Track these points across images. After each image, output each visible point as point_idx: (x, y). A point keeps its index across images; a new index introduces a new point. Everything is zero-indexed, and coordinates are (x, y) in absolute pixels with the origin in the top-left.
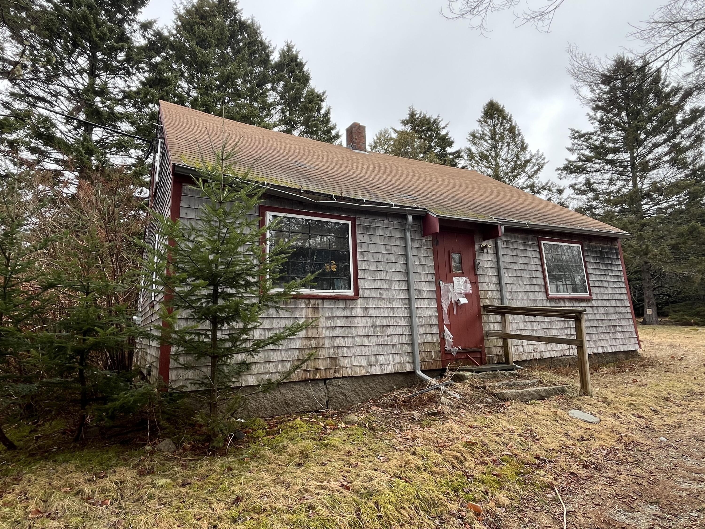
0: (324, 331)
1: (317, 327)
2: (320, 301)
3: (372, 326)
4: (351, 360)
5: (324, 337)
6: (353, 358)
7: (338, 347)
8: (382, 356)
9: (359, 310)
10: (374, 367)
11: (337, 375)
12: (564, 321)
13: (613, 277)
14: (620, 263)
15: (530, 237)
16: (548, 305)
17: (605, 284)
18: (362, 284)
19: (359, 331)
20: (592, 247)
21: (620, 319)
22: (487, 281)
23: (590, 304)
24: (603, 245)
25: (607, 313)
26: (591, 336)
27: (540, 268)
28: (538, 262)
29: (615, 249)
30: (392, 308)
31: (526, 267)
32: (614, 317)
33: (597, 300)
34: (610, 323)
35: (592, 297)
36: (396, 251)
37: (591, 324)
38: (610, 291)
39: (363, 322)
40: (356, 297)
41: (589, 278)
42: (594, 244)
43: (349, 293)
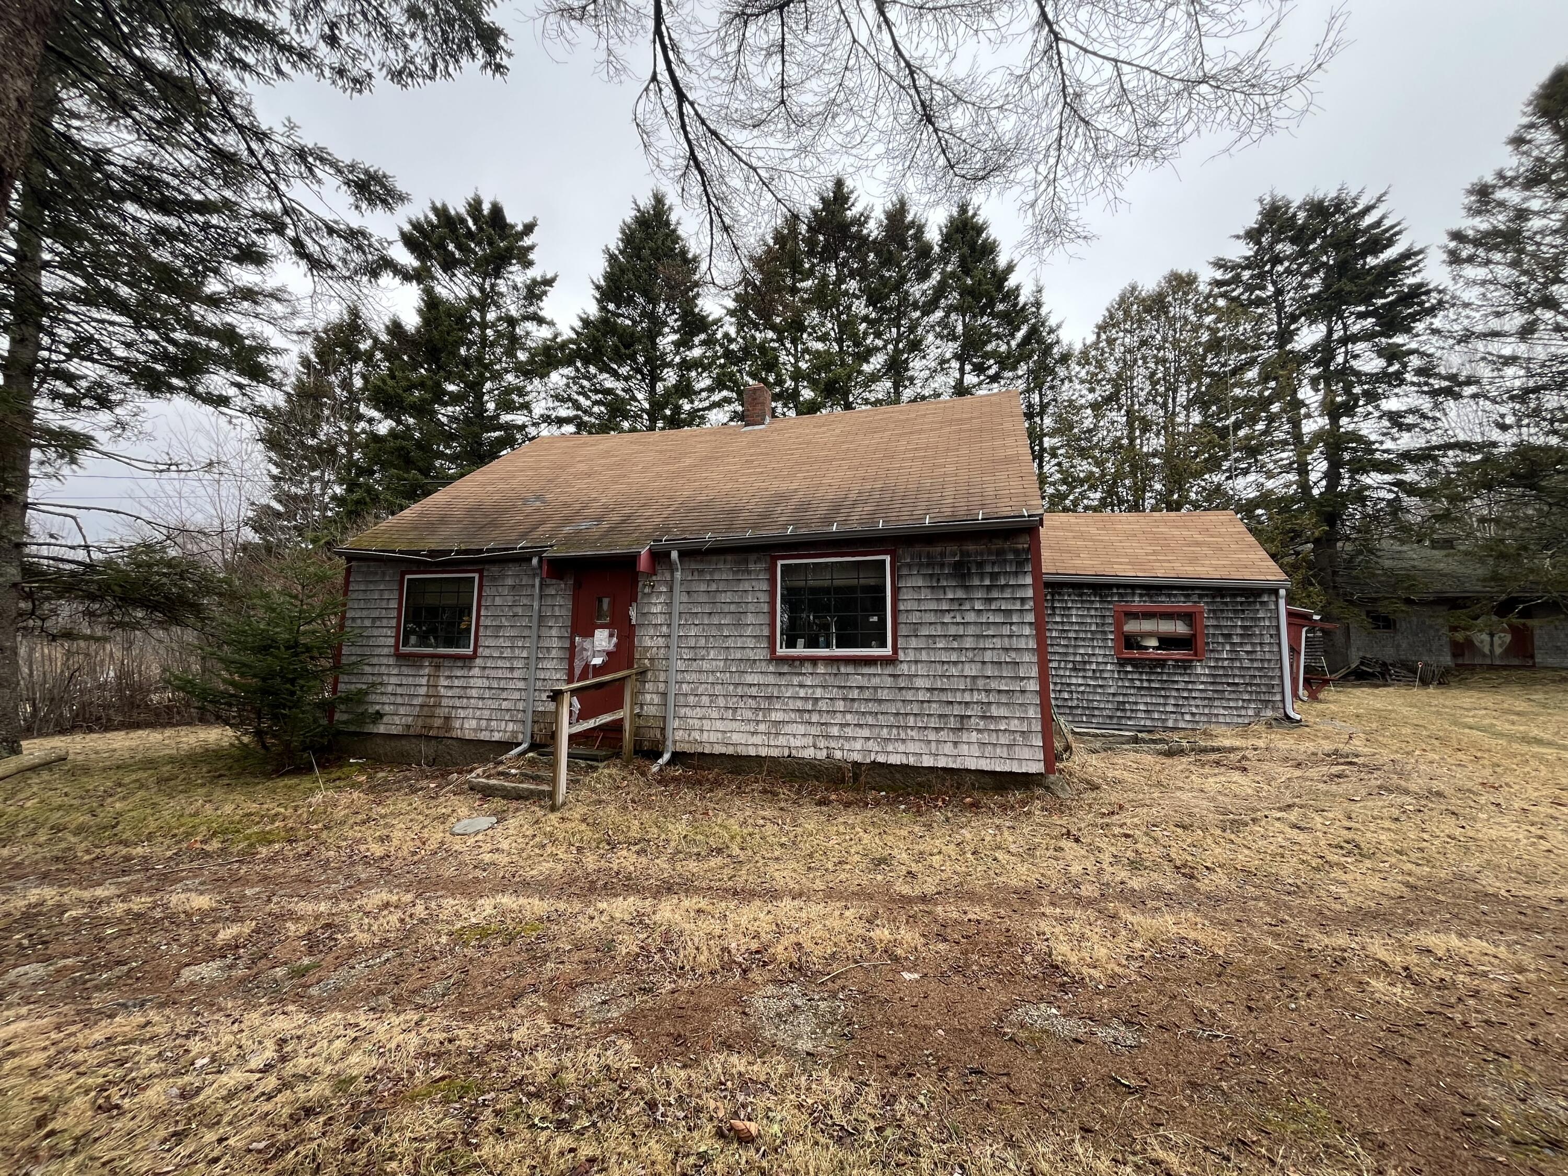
0: (442, 690)
1: (437, 686)
2: (442, 660)
3: (488, 688)
4: (463, 723)
5: (442, 696)
6: (465, 720)
7: (453, 707)
8: (495, 722)
9: (477, 669)
11: (447, 735)
12: (806, 699)
13: (990, 614)
14: (1029, 580)
15: (753, 557)
16: (771, 669)
17: (952, 630)
18: (483, 642)
19: (474, 693)
20: (929, 556)
21: (990, 703)
22: (652, 632)
23: (889, 670)
24: (971, 548)
25: (942, 690)
26: (877, 730)
27: (766, 608)
28: (764, 597)
29: (1017, 552)
30: (512, 669)
31: (733, 608)
32: (967, 698)
33: (916, 662)
34: (947, 710)
35: (901, 656)
36: (525, 601)
37: (884, 708)
38: (969, 643)
39: (479, 683)
40: (475, 656)
41: (902, 618)
42: (939, 549)
43: (469, 651)
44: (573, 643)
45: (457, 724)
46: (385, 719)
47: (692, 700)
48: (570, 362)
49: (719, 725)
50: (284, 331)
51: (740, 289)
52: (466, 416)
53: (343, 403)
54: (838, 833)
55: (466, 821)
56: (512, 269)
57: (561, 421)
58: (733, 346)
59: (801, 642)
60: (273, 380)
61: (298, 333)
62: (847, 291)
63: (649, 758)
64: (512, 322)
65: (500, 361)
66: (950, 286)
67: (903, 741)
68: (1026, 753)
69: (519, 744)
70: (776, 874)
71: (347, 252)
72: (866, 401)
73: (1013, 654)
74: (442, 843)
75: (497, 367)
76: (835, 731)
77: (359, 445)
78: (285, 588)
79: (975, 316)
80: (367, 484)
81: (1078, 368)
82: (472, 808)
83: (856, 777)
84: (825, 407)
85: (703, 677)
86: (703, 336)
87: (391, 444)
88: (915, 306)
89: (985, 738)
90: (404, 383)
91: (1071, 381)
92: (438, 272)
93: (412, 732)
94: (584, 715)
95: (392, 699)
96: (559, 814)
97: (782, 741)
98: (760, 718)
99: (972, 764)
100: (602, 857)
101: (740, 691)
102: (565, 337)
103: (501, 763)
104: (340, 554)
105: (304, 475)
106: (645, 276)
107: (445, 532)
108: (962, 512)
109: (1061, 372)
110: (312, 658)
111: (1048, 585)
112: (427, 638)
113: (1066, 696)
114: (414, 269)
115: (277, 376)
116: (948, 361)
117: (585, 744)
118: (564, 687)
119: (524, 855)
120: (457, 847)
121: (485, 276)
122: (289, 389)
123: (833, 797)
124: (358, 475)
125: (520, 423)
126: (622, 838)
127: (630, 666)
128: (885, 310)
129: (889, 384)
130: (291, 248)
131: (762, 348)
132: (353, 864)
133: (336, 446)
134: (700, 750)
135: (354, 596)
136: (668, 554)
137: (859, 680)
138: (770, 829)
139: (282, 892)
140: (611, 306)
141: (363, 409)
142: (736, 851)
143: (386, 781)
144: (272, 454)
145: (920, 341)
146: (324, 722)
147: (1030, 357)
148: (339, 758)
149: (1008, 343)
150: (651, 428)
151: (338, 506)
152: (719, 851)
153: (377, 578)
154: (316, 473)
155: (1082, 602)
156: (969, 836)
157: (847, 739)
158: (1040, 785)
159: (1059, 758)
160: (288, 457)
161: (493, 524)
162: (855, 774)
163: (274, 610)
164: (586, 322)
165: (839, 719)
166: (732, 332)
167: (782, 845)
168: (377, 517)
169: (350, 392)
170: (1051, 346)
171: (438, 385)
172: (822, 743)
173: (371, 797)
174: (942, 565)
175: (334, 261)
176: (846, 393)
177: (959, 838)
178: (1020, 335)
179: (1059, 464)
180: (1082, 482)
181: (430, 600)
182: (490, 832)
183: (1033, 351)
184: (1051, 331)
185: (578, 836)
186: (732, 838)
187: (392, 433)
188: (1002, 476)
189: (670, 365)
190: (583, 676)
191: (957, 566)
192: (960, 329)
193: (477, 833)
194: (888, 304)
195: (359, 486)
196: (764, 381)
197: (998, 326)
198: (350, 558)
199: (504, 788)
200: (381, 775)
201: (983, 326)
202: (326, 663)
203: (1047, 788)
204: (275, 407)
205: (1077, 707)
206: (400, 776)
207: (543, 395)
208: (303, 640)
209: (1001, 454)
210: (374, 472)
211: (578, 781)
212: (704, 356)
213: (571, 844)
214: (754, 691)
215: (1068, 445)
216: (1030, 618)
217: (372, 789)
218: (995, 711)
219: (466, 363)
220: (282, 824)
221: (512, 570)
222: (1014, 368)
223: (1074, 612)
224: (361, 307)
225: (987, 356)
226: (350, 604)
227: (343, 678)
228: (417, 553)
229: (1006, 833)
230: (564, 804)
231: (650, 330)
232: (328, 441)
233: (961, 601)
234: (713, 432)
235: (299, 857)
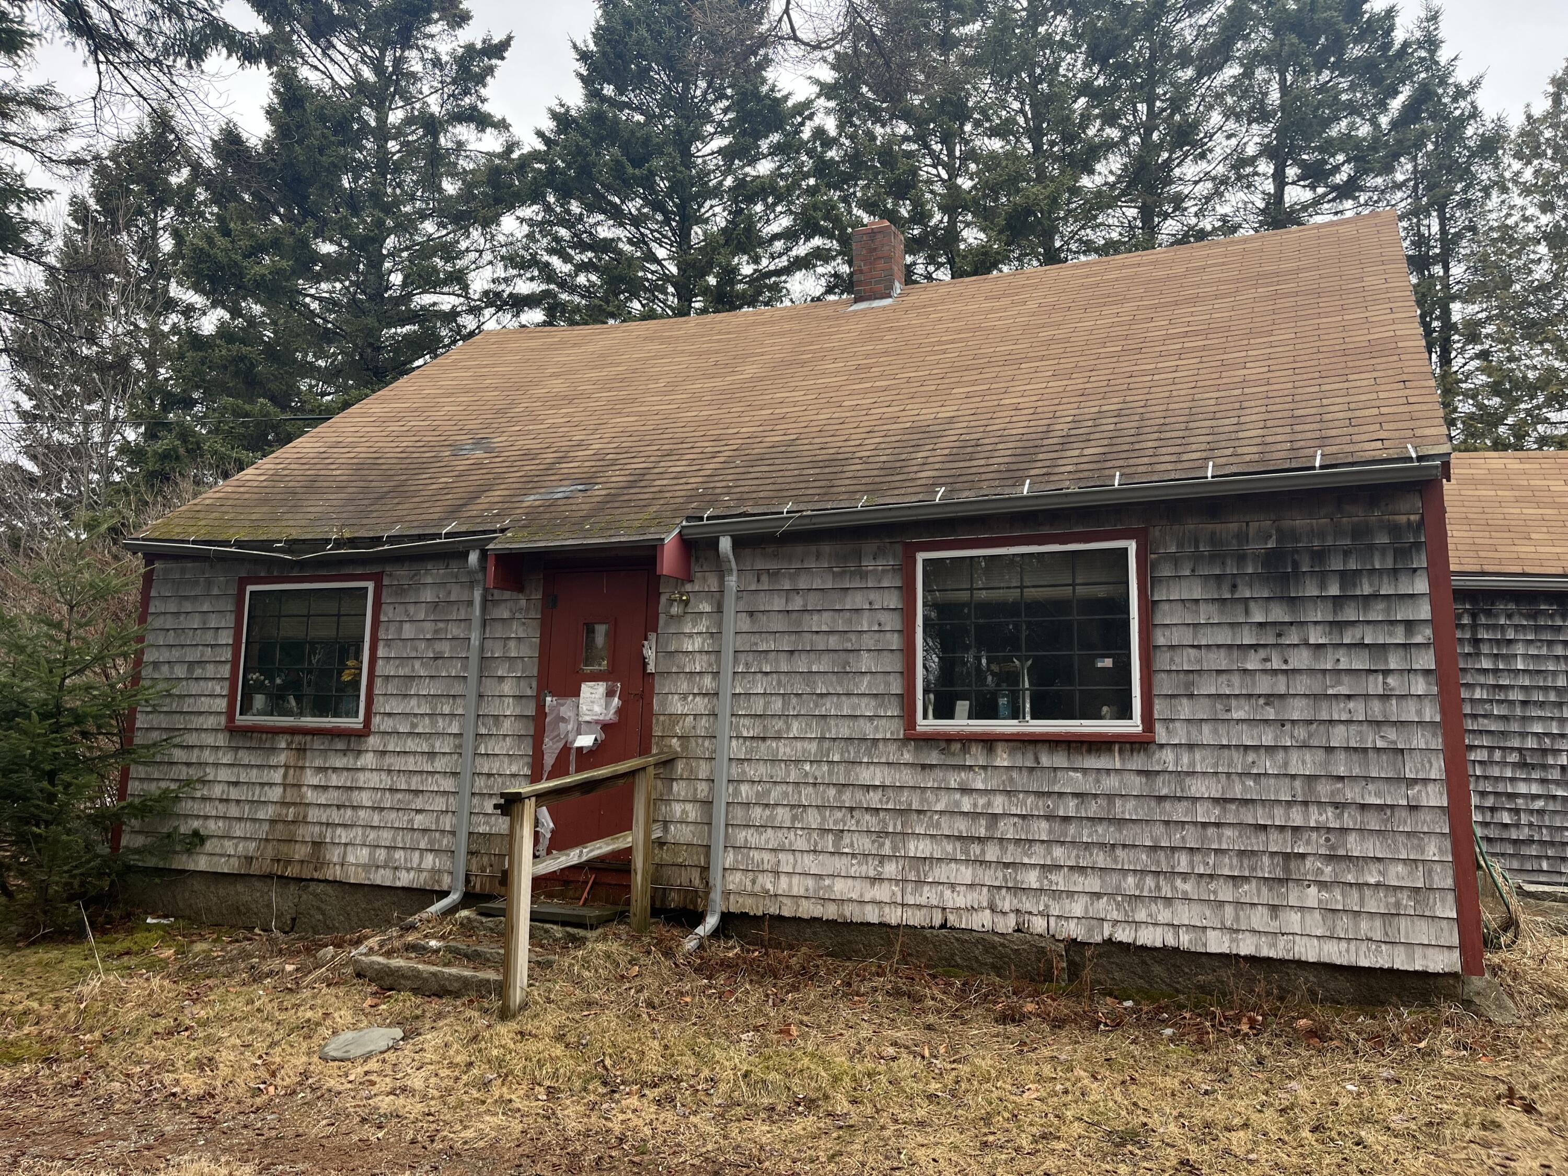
0: (309, 794)
1: (299, 786)
2: (309, 738)
3: (390, 790)
4: (345, 853)
5: (308, 805)
6: (349, 848)
7: (328, 824)
8: (402, 853)
9: (370, 755)
10: (381, 871)
11: (316, 875)
12: (974, 815)
13: (1341, 654)
14: (1421, 586)
15: (869, 546)
16: (907, 757)
17: (1264, 685)
18: (380, 705)
19: (365, 798)
20: (1213, 539)
21: (1344, 831)
22: (684, 687)
23: (1137, 762)
24: (1300, 523)
25: (1246, 802)
26: (1114, 879)
27: (895, 642)
28: (892, 622)
29: (1395, 530)
30: (432, 755)
31: (833, 642)
32: (1297, 818)
33: (1191, 747)
34: (1256, 843)
35: (1161, 735)
36: (455, 630)
37: (1128, 835)
38: (1297, 710)
39: (374, 780)
40: (366, 731)
41: (1162, 661)
42: (1234, 527)
43: (356, 723)
44: (541, 707)
45: (334, 855)
46: (209, 846)
47: (757, 814)
48: (536, 197)
49: (809, 863)
50: (47, 161)
51: (844, 47)
52: (353, 300)
53: (141, 280)
54: (1040, 1078)
55: (349, 1035)
56: (433, 29)
57: (519, 303)
58: (832, 154)
59: (962, 706)
60: (28, 246)
61: (69, 163)
62: (1049, 35)
63: (679, 924)
64: (432, 126)
65: (413, 198)
66: (1254, 16)
67: (1168, 901)
68: (1422, 933)
69: (444, 894)
70: (920, 1153)
71: (153, 17)
72: (1088, 247)
73: (1391, 734)
74: (305, 1075)
75: (408, 209)
76: (1032, 879)
77: (167, 355)
78: (40, 609)
79: (1304, 71)
80: (180, 424)
81: (1517, 165)
82: (358, 1011)
83: (1074, 970)
84: (1006, 259)
85: (780, 772)
86: (775, 138)
87: (223, 351)
88: (1184, 58)
89: (1337, 899)
90: (244, 243)
91: (1504, 190)
92: (304, 44)
93: (255, 869)
94: (559, 843)
95: (222, 808)
96: (513, 1025)
97: (928, 895)
98: (887, 850)
99: (1309, 951)
100: (593, 1106)
101: (847, 798)
102: (526, 150)
103: (412, 927)
104: (134, 549)
105: (74, 411)
106: (669, 32)
107: (315, 507)
108: (1279, 456)
109: (1485, 173)
110: (85, 734)
111: (1461, 595)
112: (282, 698)
113: (1506, 818)
114: (263, 39)
115: (34, 238)
116: (1252, 161)
117: (562, 895)
118: (525, 789)
119: (451, 1100)
120: (332, 1083)
121: (385, 44)
122: (51, 260)
123: (1030, 1007)
124: (165, 408)
125: (446, 307)
126: (629, 1073)
127: (644, 750)
128: (1125, 70)
129: (1132, 212)
130: (64, 19)
131: (887, 154)
132: (152, 1106)
133: (129, 357)
134: (773, 910)
135: (158, 623)
136: (715, 543)
137: (1077, 781)
138: (906, 1065)
139: (35, 1150)
140: (609, 90)
141: (175, 290)
142: (842, 1105)
143: (208, 959)
144: (24, 376)
145: (1195, 126)
146: (104, 849)
147: (1419, 145)
148: (128, 916)
149: (1374, 121)
150: (682, 311)
151: (131, 463)
152: (811, 1104)
153: (198, 591)
154: (95, 406)
155: (1537, 629)
156: (1305, 1095)
157: (1056, 894)
158: (1451, 997)
159: (1490, 943)
160: (47, 379)
161: (400, 492)
162: (1071, 963)
163: (21, 649)
164: (563, 120)
165: (1038, 856)
166: (831, 125)
167: (932, 1097)
168: (197, 482)
169: (153, 262)
170: (1461, 122)
171: (304, 243)
172: (1007, 902)
173: (183, 988)
174: (1241, 558)
175: (132, 36)
176: (1049, 233)
177: (1284, 1099)
178: (1396, 104)
179: (1484, 355)
180: (1532, 389)
181: (290, 630)
182: (391, 1057)
183: (1424, 134)
184: (1461, 93)
185: (548, 1068)
186: (836, 1079)
187: (223, 330)
188: (1364, 380)
189: (716, 192)
190: (560, 769)
191: (1272, 559)
192: (1275, 96)
193: (367, 1057)
194: (1129, 57)
195: (167, 426)
196: (892, 216)
197: (1352, 88)
198: (151, 556)
199: (417, 975)
200: (199, 947)
201: (1322, 89)
202: (107, 744)
203: (1468, 1004)
204: (29, 291)
205: (1530, 841)
206: (234, 949)
207: (488, 256)
208: (70, 702)
209: (1359, 338)
210: (194, 403)
211: (549, 964)
212: (777, 173)
213: (536, 1082)
214: (874, 799)
215: (1502, 316)
216: (1427, 660)
217: (184, 973)
218: (1354, 846)
219: (353, 202)
220: (34, 1030)
221: (433, 574)
222: (1388, 169)
223: (1520, 649)
224: (173, 111)
225: (1330, 147)
226: (150, 639)
227: (137, 771)
228: (266, 545)
229: (1382, 1091)
230: (524, 1006)
231: (678, 132)
232: (116, 348)
233: (1280, 628)
234: (795, 314)
235: (62, 1090)
